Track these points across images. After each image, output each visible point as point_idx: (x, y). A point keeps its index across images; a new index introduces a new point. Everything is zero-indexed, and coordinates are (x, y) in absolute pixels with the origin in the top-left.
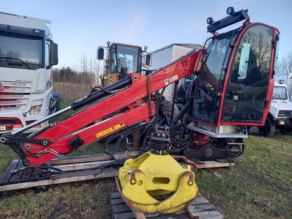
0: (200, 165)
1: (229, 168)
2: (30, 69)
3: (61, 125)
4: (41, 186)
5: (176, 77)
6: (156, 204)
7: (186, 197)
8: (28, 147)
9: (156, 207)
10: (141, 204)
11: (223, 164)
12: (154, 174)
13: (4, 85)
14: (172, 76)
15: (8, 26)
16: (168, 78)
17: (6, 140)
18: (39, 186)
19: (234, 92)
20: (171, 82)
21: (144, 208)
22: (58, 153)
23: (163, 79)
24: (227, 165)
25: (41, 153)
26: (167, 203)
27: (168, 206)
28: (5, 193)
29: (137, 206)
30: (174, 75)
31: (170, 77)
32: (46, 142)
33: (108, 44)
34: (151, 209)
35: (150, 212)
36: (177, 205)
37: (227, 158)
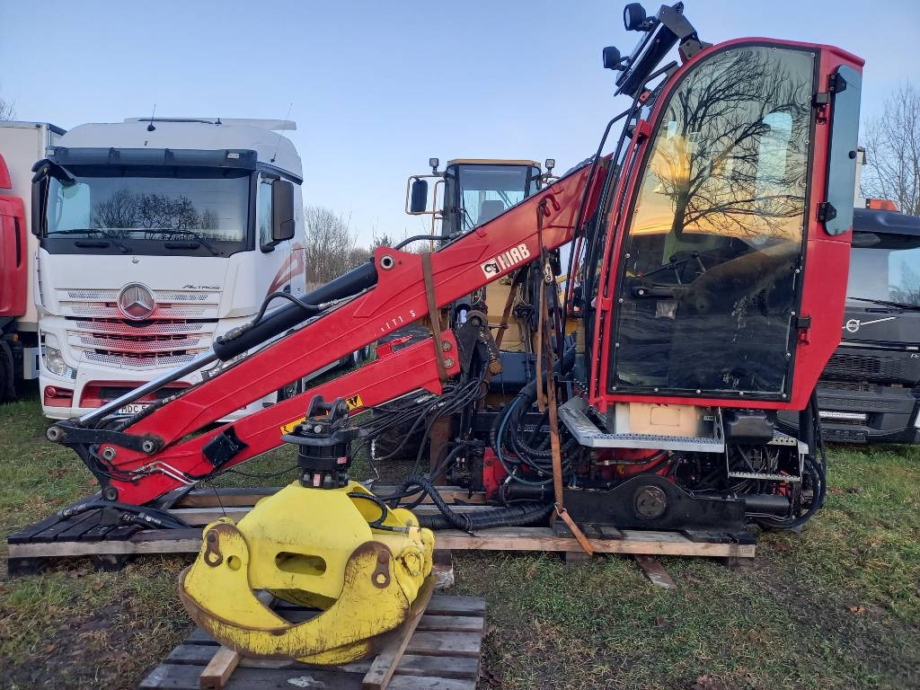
0: (601, 542)
1: (730, 563)
2: (216, 255)
3: (187, 399)
4: (106, 555)
5: (522, 252)
6: (277, 632)
7: (368, 624)
8: (109, 453)
9: (277, 638)
10: (235, 625)
11: (702, 545)
12: (279, 543)
13: (157, 301)
14: (508, 249)
15: (167, 150)
16: (495, 256)
17: (61, 434)
18: (100, 555)
19: (641, 293)
20: (504, 268)
21: (240, 638)
22: (182, 474)
23: (478, 261)
24: (721, 550)
25: (141, 473)
26: (308, 634)
27: (312, 644)
28: (25, 564)
29: (219, 628)
30: (515, 245)
31: (500, 254)
32: (151, 444)
33: (435, 168)
34: (262, 644)
35: (257, 652)
36: (339, 644)
37: (726, 527)
